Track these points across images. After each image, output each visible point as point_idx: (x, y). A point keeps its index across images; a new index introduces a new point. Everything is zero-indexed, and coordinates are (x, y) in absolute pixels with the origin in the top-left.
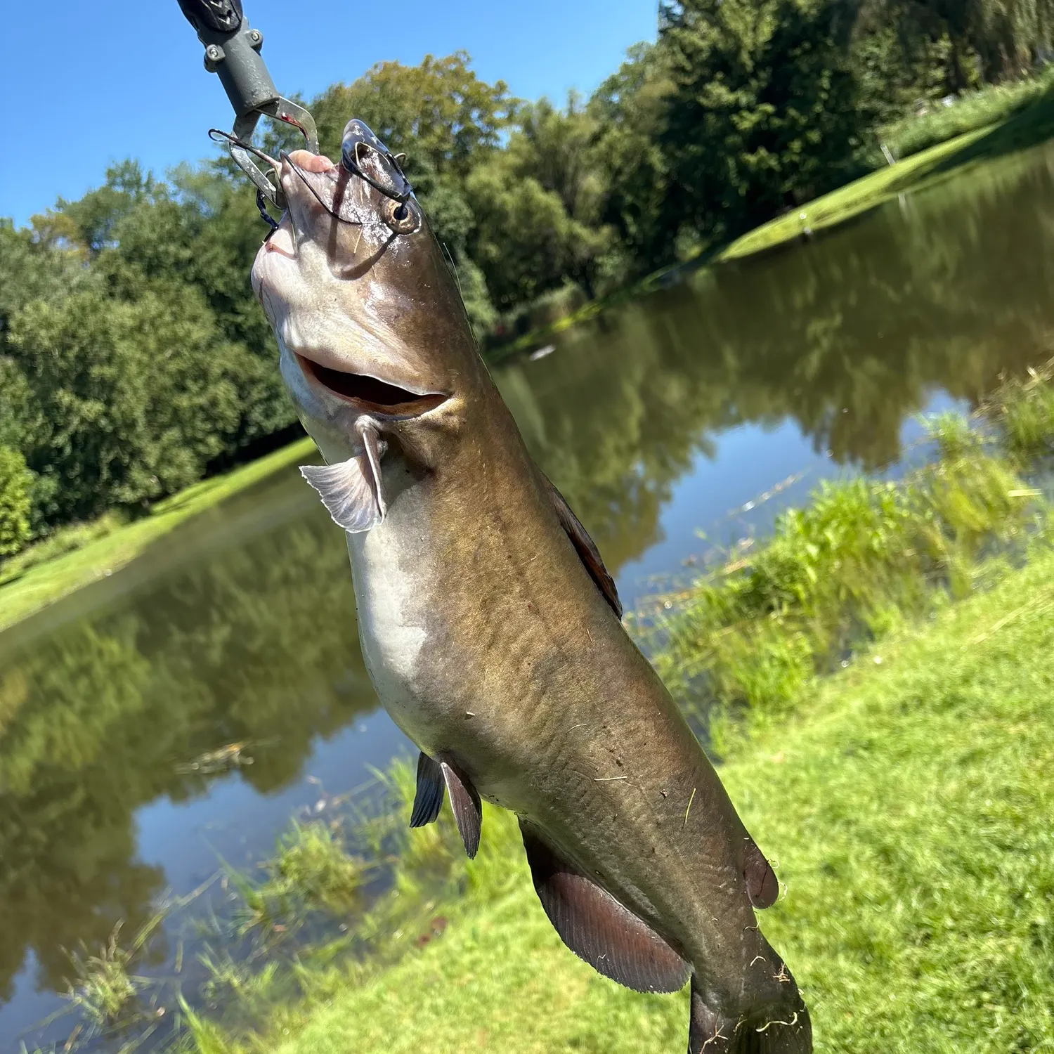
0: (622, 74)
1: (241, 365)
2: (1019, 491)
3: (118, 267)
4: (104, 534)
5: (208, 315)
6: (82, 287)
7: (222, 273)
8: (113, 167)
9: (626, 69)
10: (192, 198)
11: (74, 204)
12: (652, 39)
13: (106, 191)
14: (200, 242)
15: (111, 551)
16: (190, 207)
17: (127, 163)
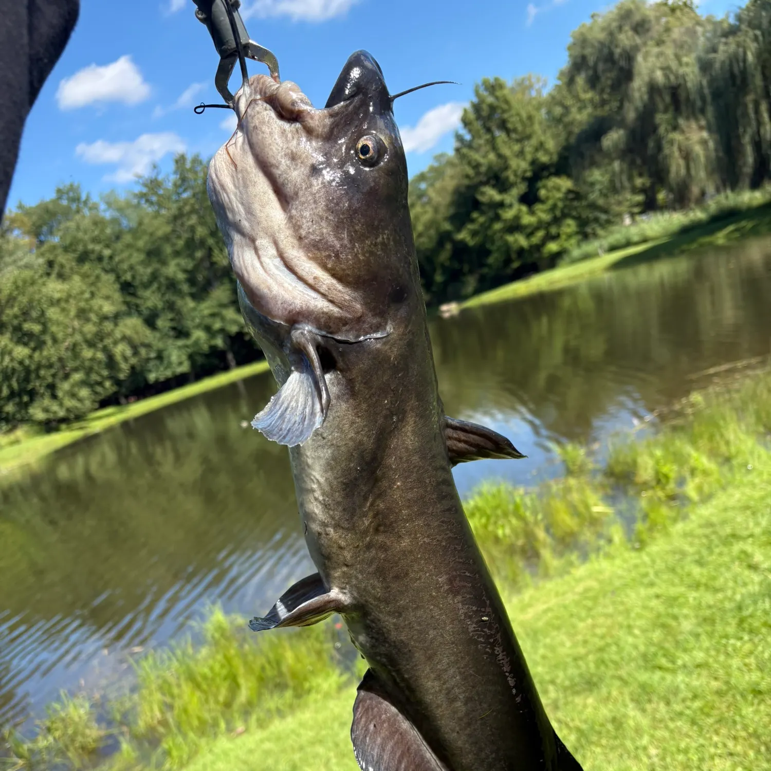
0: (428, 172)
1: (137, 333)
2: (599, 508)
3: (56, 256)
4: (17, 442)
5: (117, 296)
6: (27, 266)
7: (131, 268)
8: (61, 187)
9: (432, 169)
10: (116, 214)
11: (31, 208)
12: (451, 153)
13: (54, 202)
14: (119, 246)
15: (19, 456)
16: (115, 221)
17: (71, 185)
